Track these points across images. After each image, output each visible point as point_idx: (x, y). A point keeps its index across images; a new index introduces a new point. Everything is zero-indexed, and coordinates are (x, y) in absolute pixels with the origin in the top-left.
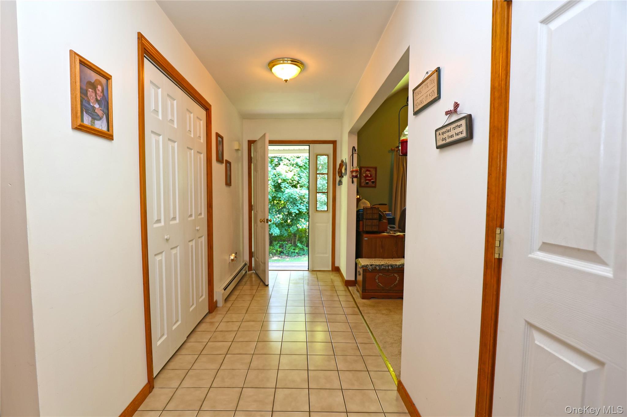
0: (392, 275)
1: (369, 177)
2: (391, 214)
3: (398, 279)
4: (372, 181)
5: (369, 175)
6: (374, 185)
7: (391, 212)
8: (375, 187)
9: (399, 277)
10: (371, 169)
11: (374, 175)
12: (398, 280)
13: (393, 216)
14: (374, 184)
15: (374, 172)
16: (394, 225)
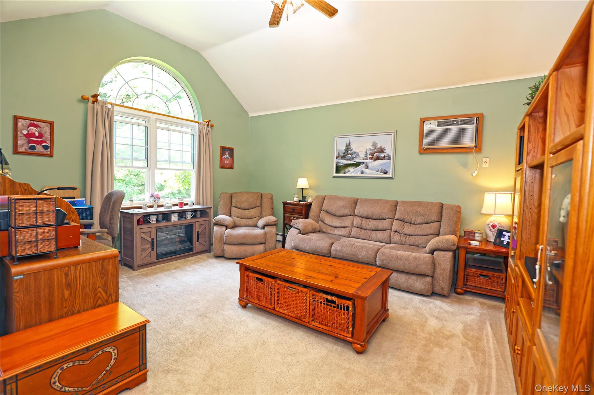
0: (100, 352)
1: (37, 137)
2: (84, 202)
3: (113, 354)
4: (43, 144)
5: (37, 134)
6: (48, 152)
7: (84, 199)
8: (51, 155)
9: (116, 351)
10: (41, 124)
11: (47, 135)
12: (113, 357)
13: (89, 204)
14: (49, 150)
15: (46, 130)
16: (92, 220)
